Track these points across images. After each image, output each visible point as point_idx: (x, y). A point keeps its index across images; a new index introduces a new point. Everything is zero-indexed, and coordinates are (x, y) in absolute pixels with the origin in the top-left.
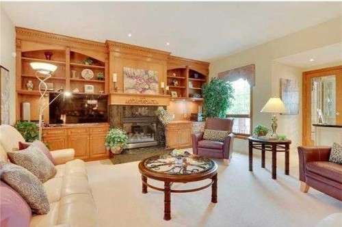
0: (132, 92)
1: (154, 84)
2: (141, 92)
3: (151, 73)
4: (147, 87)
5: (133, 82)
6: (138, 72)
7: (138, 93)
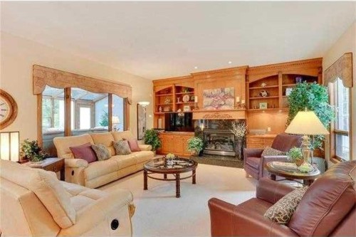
0: (209, 109)
1: (229, 100)
2: (217, 108)
3: (227, 90)
4: (223, 103)
5: (210, 100)
6: (215, 91)
7: (215, 109)
